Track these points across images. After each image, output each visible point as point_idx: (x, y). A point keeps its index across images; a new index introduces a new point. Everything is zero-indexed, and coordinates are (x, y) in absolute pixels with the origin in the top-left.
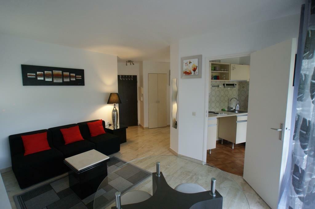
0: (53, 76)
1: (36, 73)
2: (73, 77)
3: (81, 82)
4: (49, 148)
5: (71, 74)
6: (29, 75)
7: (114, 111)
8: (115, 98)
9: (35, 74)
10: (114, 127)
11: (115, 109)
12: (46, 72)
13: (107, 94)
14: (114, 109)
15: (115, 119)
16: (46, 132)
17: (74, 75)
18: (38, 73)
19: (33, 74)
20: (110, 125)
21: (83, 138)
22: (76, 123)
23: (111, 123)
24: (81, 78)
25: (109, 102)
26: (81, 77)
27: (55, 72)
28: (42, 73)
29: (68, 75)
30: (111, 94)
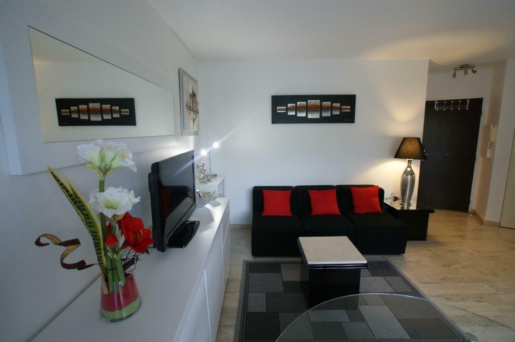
0: (308, 109)
1: (287, 106)
2: (336, 108)
3: (349, 118)
4: (289, 214)
5: (334, 104)
6: (279, 110)
7: (406, 173)
8: (412, 147)
9: (285, 108)
10: (401, 204)
11: (409, 169)
12: (298, 103)
13: (396, 138)
14: (406, 170)
15: (406, 190)
16: (290, 191)
17: (338, 105)
18: (289, 105)
19: (282, 107)
20: (396, 199)
21: (340, 211)
22: (335, 184)
23: (399, 195)
24: (349, 111)
25: (398, 155)
26: (350, 109)
27: (311, 102)
28: (295, 104)
29: (329, 107)
30: (405, 139)
